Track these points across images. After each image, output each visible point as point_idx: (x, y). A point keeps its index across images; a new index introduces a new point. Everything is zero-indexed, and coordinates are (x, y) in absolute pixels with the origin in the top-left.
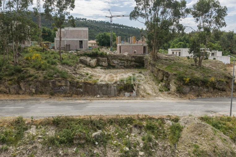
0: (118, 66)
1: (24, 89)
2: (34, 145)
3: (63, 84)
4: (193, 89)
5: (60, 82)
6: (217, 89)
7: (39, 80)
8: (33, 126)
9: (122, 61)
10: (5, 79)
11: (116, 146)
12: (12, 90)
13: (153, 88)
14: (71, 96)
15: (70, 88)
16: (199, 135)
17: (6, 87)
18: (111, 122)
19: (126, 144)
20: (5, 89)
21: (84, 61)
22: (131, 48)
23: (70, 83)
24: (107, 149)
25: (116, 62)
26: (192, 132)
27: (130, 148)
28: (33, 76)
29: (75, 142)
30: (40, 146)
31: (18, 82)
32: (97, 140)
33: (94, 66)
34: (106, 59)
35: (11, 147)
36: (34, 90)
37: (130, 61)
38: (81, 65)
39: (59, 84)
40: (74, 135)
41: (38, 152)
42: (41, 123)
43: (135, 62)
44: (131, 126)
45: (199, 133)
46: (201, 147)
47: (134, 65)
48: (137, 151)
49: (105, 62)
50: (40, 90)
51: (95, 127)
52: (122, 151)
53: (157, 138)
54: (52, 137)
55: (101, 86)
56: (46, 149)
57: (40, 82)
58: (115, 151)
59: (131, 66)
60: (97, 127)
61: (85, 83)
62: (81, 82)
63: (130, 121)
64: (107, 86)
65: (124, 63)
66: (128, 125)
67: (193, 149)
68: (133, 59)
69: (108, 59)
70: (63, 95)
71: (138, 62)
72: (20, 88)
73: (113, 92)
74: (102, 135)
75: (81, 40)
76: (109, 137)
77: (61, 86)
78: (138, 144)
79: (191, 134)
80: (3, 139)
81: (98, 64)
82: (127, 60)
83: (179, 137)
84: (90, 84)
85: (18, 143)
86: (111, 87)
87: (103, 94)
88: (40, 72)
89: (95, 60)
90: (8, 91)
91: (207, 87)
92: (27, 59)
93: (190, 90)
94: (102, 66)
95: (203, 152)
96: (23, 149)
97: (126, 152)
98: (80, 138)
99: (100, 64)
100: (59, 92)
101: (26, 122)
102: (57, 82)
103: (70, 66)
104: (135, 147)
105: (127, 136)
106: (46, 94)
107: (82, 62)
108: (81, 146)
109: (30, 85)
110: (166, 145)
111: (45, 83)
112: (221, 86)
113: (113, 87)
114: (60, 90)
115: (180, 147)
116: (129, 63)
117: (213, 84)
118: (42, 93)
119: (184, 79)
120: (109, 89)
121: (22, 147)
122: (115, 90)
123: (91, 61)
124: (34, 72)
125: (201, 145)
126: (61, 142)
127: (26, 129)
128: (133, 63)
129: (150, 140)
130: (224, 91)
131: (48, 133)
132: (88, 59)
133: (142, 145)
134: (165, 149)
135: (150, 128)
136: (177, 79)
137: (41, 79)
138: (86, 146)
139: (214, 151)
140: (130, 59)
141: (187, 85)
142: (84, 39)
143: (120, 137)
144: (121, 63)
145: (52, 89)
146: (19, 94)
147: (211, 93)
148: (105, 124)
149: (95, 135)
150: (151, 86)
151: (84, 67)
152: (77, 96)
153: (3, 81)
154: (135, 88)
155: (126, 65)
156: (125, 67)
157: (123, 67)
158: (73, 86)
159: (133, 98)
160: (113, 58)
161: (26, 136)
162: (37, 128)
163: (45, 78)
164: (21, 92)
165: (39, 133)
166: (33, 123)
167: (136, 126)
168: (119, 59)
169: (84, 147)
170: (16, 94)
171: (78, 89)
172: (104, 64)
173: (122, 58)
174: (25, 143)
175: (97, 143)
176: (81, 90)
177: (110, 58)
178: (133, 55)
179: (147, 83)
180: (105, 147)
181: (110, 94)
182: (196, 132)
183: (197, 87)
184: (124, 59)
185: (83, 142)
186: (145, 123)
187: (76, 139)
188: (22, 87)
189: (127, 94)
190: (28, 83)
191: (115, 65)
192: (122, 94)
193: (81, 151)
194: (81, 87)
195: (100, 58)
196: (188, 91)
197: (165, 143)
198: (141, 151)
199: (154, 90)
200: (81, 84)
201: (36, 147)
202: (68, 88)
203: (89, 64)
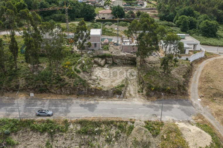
0: (119, 64)
1: (64, 91)
2: (73, 133)
3: (84, 89)
4: (156, 93)
5: (82, 88)
6: (171, 93)
7: (71, 87)
8: (71, 124)
9: (122, 60)
10: (54, 86)
11: (104, 135)
12: (58, 92)
13: (134, 90)
14: (88, 97)
15: (87, 92)
16: (139, 133)
17: (55, 91)
18: (104, 123)
19: (108, 135)
20: (54, 92)
21: (97, 62)
22: (130, 48)
23: (87, 89)
24: (100, 137)
25: (117, 61)
26: (136, 131)
27: (109, 137)
28: (68, 83)
29: (88, 133)
30: (75, 134)
31: (61, 88)
32: (96, 132)
33: (103, 65)
34: (111, 59)
35: (64, 134)
36: (69, 93)
37: (127, 60)
38: (95, 65)
39: (82, 89)
40: (88, 130)
41: (74, 137)
42: (74, 122)
43: (131, 60)
44: (112, 125)
45: (139, 132)
46: (137, 139)
47: (129, 63)
48: (112, 138)
49: (111, 61)
50: (72, 92)
51: (96, 126)
52: (106, 137)
53: (121, 132)
54: (79, 131)
55: (104, 92)
56: (77, 135)
57: (72, 88)
58: (103, 138)
59: (127, 63)
60: (97, 125)
61: (96, 89)
62: (93, 89)
63: (112, 123)
64: (107, 91)
65: (123, 61)
66: (111, 124)
67: (134, 139)
68: (130, 59)
69: (112, 59)
70: (83, 96)
71: (132, 61)
72: (62, 91)
73: (110, 95)
74: (99, 130)
75: (96, 43)
76: (102, 131)
77: (82, 90)
78: (113, 135)
79: (136, 132)
80: (61, 130)
81: (106, 63)
82: (126, 59)
83: (130, 133)
84: (98, 90)
85: (67, 132)
86: (109, 92)
87: (105, 96)
88: (71, 79)
89: (104, 60)
90: (56, 92)
91: (165, 92)
92: (63, 67)
93: (155, 94)
94: (108, 64)
95: (137, 141)
96: (69, 135)
97: (107, 139)
98: (90, 132)
99: (107, 62)
100: (82, 94)
101: (69, 122)
102: (80, 88)
103: (88, 73)
104: (112, 136)
105: (109, 131)
106: (75, 95)
107: (96, 62)
108: (90, 135)
109: (67, 90)
110: (124, 136)
111: (74, 89)
112: (174, 91)
113: (110, 92)
114: (82, 93)
115: (130, 138)
116: (126, 61)
117: (169, 90)
118: (73, 94)
119: (151, 88)
120: (108, 93)
121: (68, 134)
122: (111, 94)
123: (102, 62)
124: (68, 80)
125: (138, 138)
126: (83, 133)
127: (69, 125)
128: (129, 62)
129: (118, 133)
130: (176, 94)
131: (77, 128)
132: (99, 60)
133: (114, 135)
134: (123, 138)
135: (120, 127)
136: (148, 88)
137: (72, 86)
138: (92, 135)
139: (141, 141)
140: (127, 58)
141: (153, 91)
142: (98, 43)
143: (106, 130)
144: (121, 61)
145: (78, 92)
146: (62, 94)
147: (167, 95)
148: (101, 124)
149: (96, 130)
150: (134, 87)
151: (97, 67)
152: (91, 96)
153: (53, 87)
154: (123, 92)
155: (124, 63)
156: (123, 64)
157: (122, 64)
158: (89, 91)
159: (120, 100)
160: (116, 58)
161: (69, 128)
162: (73, 125)
163: (74, 86)
164: (62, 93)
165: (74, 127)
166: (71, 122)
167: (114, 125)
168: (120, 59)
169: (91, 135)
170: (60, 94)
171: (92, 93)
172: (110, 62)
173: (122, 58)
174: (69, 132)
175: (96, 134)
176: (93, 94)
177: (114, 58)
178: (129, 56)
179: (132, 84)
180: (99, 136)
181: (109, 96)
182: (137, 132)
183: (159, 92)
184: (123, 58)
185: (91, 133)
186: (118, 124)
187: (88, 132)
188: (63, 90)
189: (118, 96)
190: (66, 89)
191: (117, 63)
192: (115, 96)
193: (90, 137)
194: (93, 92)
195: (107, 58)
196: (152, 95)
197: (124, 135)
198: (114, 138)
199: (135, 91)
200: (93, 90)
201: (73, 134)
202: (86, 92)
203: (100, 64)
